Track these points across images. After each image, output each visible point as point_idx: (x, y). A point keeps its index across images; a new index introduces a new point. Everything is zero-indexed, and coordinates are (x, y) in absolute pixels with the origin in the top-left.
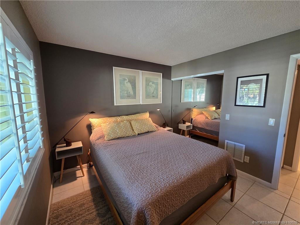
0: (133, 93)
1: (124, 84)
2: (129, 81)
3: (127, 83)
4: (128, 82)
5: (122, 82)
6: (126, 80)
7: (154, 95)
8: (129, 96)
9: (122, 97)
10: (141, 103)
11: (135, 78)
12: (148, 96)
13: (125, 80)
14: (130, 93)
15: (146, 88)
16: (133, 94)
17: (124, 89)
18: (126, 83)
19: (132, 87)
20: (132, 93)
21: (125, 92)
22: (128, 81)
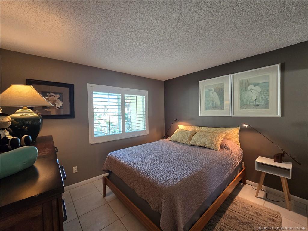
3: (212, 93)
4: (214, 92)
5: (207, 94)
6: (212, 90)
7: (257, 103)
9: (207, 109)
10: (231, 114)
11: (223, 86)
12: (244, 104)
13: (210, 90)
14: (216, 103)
15: (241, 95)
16: (220, 104)
17: (209, 100)
19: (219, 97)
20: (218, 103)
21: (211, 103)
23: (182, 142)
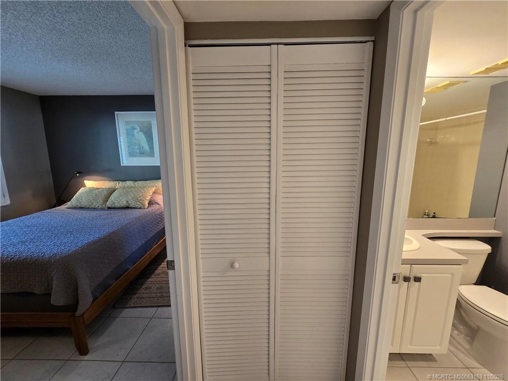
0: (150, 148)
1: (133, 135)
2: (141, 131)
3: (137, 133)
4: (139, 131)
5: (130, 134)
6: (136, 129)
8: (143, 153)
9: (132, 154)
11: (151, 124)
13: (134, 128)
14: (144, 148)
17: (134, 143)
18: (135, 133)
19: (147, 139)
20: (147, 148)
21: (137, 147)
22: (139, 129)
23: (93, 206)
